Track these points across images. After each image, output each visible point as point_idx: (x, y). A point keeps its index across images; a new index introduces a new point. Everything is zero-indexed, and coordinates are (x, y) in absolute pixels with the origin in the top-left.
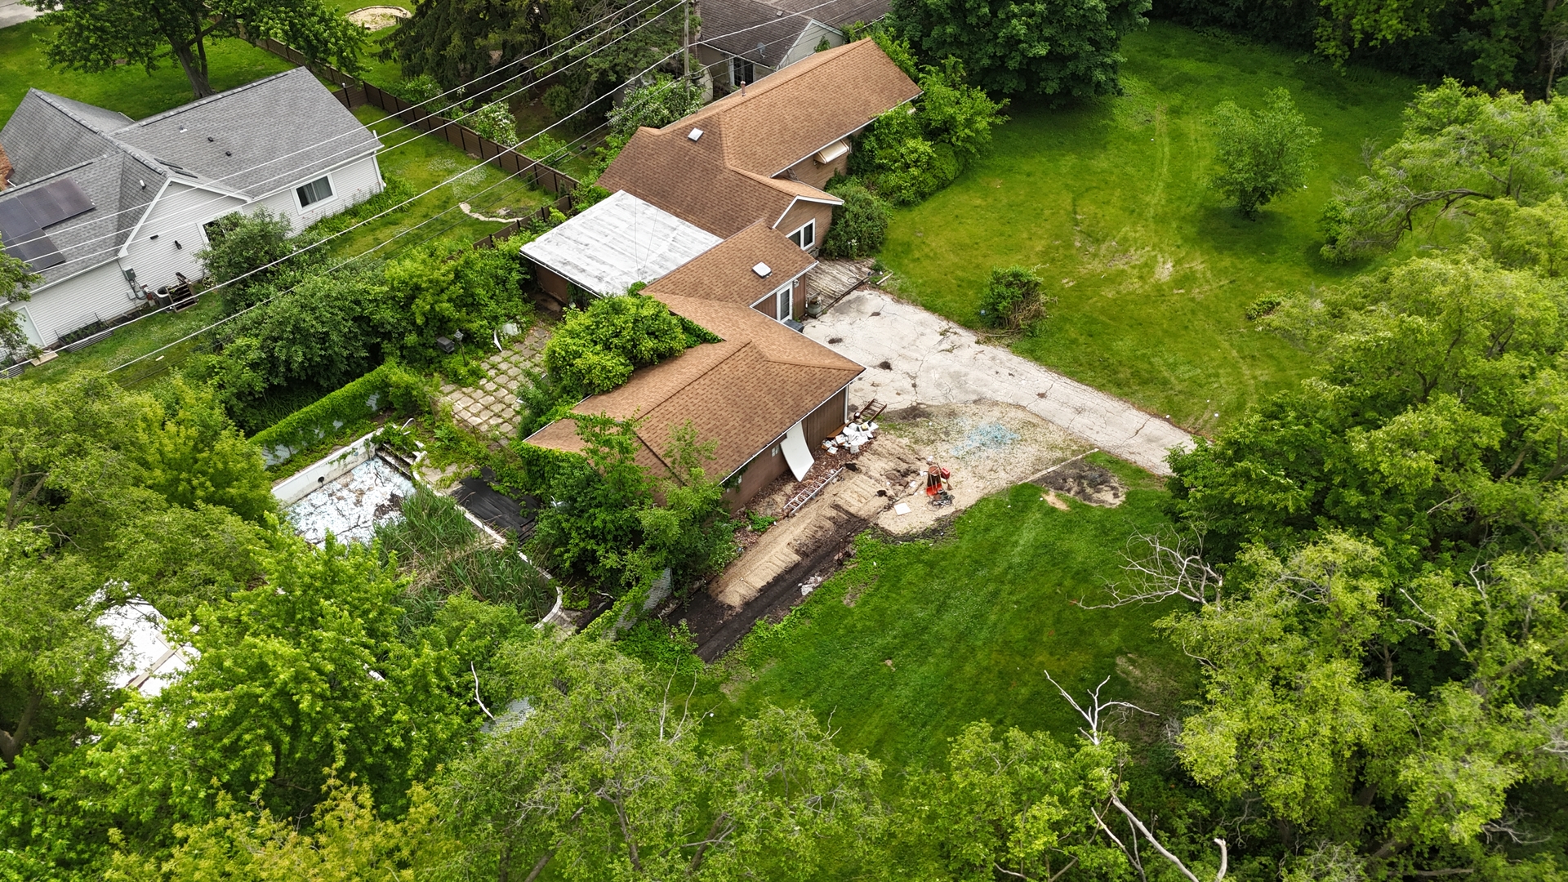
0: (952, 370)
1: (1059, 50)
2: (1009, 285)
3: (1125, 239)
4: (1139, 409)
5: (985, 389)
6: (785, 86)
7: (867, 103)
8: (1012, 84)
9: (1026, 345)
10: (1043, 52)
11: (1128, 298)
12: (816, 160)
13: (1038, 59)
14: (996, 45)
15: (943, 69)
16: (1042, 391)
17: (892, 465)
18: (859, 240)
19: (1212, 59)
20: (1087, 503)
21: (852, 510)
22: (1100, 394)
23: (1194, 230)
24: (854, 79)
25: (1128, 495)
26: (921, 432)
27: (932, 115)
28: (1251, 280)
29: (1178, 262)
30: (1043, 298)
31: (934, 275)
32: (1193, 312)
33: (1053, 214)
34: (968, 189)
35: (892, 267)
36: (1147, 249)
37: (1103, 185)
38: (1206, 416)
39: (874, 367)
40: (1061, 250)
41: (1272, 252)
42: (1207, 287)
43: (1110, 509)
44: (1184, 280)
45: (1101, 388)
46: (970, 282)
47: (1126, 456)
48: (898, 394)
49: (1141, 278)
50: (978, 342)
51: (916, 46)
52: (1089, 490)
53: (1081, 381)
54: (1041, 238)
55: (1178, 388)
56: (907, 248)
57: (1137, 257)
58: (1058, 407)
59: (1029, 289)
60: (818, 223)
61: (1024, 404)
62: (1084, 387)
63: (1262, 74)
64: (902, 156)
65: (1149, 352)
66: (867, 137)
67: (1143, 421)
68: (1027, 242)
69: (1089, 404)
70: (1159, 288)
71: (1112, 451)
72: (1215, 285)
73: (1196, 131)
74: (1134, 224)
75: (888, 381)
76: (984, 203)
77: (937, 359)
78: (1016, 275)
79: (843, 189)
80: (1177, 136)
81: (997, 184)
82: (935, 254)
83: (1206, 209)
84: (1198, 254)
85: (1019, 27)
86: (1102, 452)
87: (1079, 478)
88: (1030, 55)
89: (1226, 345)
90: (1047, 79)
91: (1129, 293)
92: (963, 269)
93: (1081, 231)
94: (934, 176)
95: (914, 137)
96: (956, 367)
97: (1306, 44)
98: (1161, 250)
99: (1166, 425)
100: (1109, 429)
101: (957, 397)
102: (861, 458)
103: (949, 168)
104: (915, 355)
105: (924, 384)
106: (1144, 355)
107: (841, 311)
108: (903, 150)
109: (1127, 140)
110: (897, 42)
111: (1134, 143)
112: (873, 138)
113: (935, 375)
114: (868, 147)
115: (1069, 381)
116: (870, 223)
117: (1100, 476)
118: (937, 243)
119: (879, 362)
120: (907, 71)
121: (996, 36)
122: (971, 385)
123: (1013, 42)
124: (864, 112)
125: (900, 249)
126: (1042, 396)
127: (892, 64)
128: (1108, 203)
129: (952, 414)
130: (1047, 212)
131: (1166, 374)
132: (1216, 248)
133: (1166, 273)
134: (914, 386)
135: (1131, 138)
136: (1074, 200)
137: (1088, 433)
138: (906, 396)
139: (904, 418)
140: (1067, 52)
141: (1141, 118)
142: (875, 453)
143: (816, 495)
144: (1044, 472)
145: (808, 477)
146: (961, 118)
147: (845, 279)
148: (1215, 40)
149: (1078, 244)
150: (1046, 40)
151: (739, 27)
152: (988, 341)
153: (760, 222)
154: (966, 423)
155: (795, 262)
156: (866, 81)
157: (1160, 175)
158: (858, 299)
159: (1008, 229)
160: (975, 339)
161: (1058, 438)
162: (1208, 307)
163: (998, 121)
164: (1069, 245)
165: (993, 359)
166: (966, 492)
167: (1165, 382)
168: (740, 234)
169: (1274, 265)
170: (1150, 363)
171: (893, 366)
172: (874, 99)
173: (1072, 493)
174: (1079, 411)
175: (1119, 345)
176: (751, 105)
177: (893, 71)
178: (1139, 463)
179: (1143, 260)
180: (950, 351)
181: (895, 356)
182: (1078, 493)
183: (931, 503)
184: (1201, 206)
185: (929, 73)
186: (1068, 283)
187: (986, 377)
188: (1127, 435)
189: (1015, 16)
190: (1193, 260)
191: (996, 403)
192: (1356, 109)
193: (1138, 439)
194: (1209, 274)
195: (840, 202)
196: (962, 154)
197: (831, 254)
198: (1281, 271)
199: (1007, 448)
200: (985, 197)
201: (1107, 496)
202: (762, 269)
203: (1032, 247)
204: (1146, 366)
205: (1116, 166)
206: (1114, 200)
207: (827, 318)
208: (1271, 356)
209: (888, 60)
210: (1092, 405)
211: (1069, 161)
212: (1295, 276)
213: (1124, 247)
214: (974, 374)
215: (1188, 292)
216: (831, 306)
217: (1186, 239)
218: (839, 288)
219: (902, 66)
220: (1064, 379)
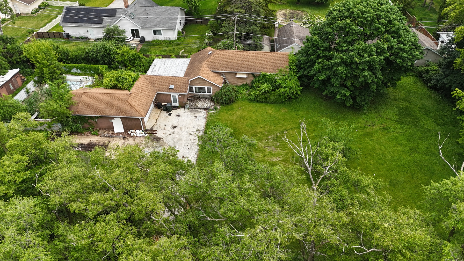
0: (182, 138)
5: (178, 146)
7: (265, 68)
12: (235, 75)
16: (185, 156)
26: (150, 143)
31: (223, 118)
33: (280, 127)
34: (275, 107)
35: (219, 110)
39: (172, 126)
48: (164, 134)
49: (265, 155)
50: (198, 137)
56: (231, 109)
60: (213, 89)
76: (270, 113)
77: (185, 133)
81: (284, 111)
82: (233, 115)
93: (277, 135)
101: (170, 143)
102: (131, 138)
104: (183, 130)
105: (171, 136)
107: (191, 111)
112: (258, 78)
119: (175, 125)
136: (294, 128)
143: (111, 137)
145: (117, 133)
153: (189, 78)
155: (182, 90)
156: (273, 62)
158: (200, 111)
165: (193, 143)
171: (175, 128)
177: (286, 64)
180: (190, 134)
181: (180, 127)
197: (212, 99)
202: (172, 87)
207: (186, 110)
209: (288, 61)
214: (183, 142)
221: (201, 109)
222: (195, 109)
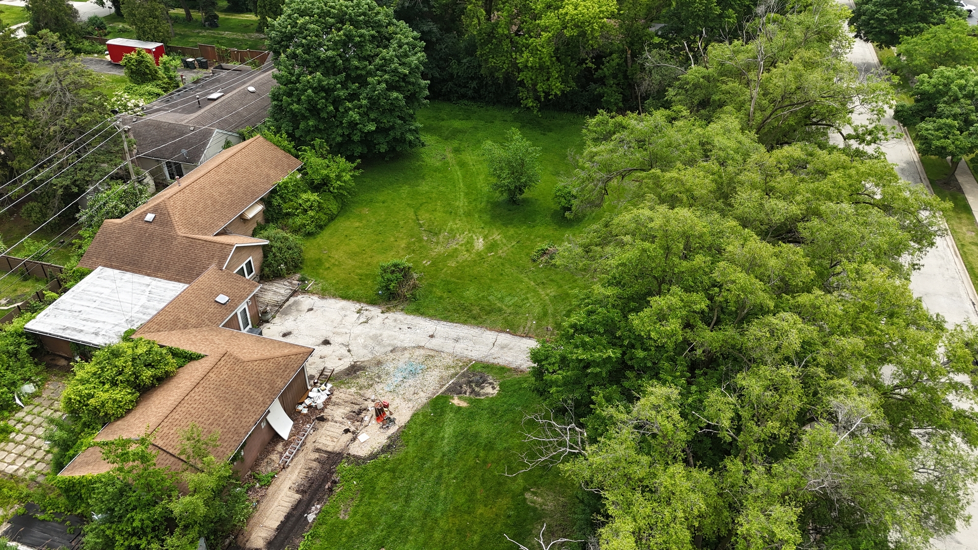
0: (371, 334)
1: (382, 125)
2: (393, 272)
3: (452, 230)
4: (491, 330)
5: (395, 342)
6: (209, 174)
7: (268, 176)
8: (358, 150)
9: (413, 306)
10: (374, 128)
11: (464, 264)
12: (242, 219)
13: (370, 133)
14: (343, 128)
15: (313, 147)
16: (431, 333)
17: (348, 409)
18: (286, 264)
19: (468, 118)
20: (478, 398)
21: (329, 449)
22: (466, 326)
23: (488, 216)
24: (256, 162)
25: (500, 385)
26: (362, 381)
27: (314, 177)
28: (528, 239)
29: (485, 237)
30: (415, 276)
31: (343, 276)
32: (502, 264)
33: (405, 223)
34: (348, 218)
35: (313, 276)
36: (466, 233)
37: (429, 201)
38: (529, 324)
39: (319, 345)
40: (417, 244)
41: (534, 221)
42: (506, 248)
43: (492, 398)
44: (492, 247)
45: (465, 323)
46: (366, 275)
47: (492, 361)
48: (340, 359)
49: (467, 251)
50: (383, 312)
51: (292, 137)
52: (477, 389)
53: (452, 321)
54: (402, 239)
55: (509, 311)
56: (320, 262)
57: (462, 239)
58: (444, 341)
59: (405, 272)
60: (254, 259)
61: (422, 344)
62: (455, 324)
63: (497, 122)
64: (300, 205)
65: (485, 294)
66: (274, 197)
67: (495, 337)
68: (395, 243)
69: (461, 334)
70: (479, 254)
71: (483, 360)
72: (510, 246)
73: (472, 159)
74: (454, 220)
75: (330, 353)
76: (361, 225)
77: (359, 329)
78: (395, 265)
79: (266, 233)
80: (462, 165)
81: (366, 211)
82: (339, 262)
83: (491, 203)
84: (495, 230)
85: (354, 115)
86: (478, 362)
87: (469, 383)
88: (366, 131)
89: (526, 279)
90: (379, 144)
91: (464, 261)
92: (360, 268)
93: (425, 230)
94: (325, 214)
95: (305, 192)
96: (373, 332)
97: (516, 102)
98: (474, 232)
99: (508, 336)
100: (477, 346)
101: (379, 351)
102: (326, 410)
103: (333, 207)
104: (344, 330)
105: (355, 349)
106: (483, 296)
107: (286, 313)
108: (300, 201)
109: (435, 171)
110: (278, 135)
111: (439, 172)
112: (278, 197)
113: (361, 341)
114: (276, 204)
115: (445, 323)
116: (290, 252)
117: (481, 378)
118: (338, 255)
119: (321, 341)
120: (289, 152)
121: (341, 123)
122: (386, 341)
123: (353, 125)
124: (268, 182)
125: (315, 264)
126: (432, 336)
127: (279, 149)
128: (435, 210)
129: (379, 363)
130: (401, 223)
131: (499, 305)
132: (503, 225)
133: (481, 245)
134: (349, 351)
135: (437, 170)
136: (415, 212)
137: (466, 353)
138: (345, 360)
139: (348, 374)
140: (387, 126)
141: (439, 157)
142: (335, 404)
143: (301, 446)
144: (447, 385)
145: (292, 435)
146: (333, 175)
147: (282, 291)
148: (466, 107)
149: (425, 238)
150: (373, 120)
151: (165, 141)
152: (388, 310)
153: (213, 267)
154: (390, 367)
155: (245, 288)
156: (264, 161)
157: (460, 188)
158: (295, 303)
159: (381, 238)
160: (380, 311)
161: (449, 361)
162: (510, 260)
163: (357, 174)
164: (420, 240)
165: (395, 320)
166: (402, 414)
167: (500, 310)
168: (200, 278)
169: (537, 228)
170: (488, 300)
171: (331, 342)
172: (272, 172)
173: (468, 393)
174: (457, 340)
175: (467, 294)
176: (187, 191)
177: (280, 153)
178: (501, 363)
179: (465, 240)
180: (366, 322)
181: (331, 334)
182: (471, 393)
183: (381, 427)
184: (488, 202)
185: (305, 150)
186: (426, 263)
187: (393, 333)
188: (489, 348)
189: (350, 109)
190: (493, 234)
191: (405, 349)
192: (551, 134)
193: (496, 349)
194: (504, 241)
195: (267, 242)
196: (338, 197)
197: (268, 277)
198: (541, 230)
199: (420, 376)
200: (361, 222)
201: (488, 390)
202: (222, 299)
203: (399, 246)
204: (487, 303)
205: (434, 188)
206: (438, 208)
207: (277, 320)
208: (552, 280)
209: (275, 147)
210: (463, 335)
211: (405, 190)
212: (550, 231)
213: (452, 234)
214: (386, 333)
215: (496, 253)
216: (277, 311)
217: (486, 223)
218: (280, 298)
219: (284, 149)
220: (442, 323)
221: (287, 300)
222: (281, 307)
